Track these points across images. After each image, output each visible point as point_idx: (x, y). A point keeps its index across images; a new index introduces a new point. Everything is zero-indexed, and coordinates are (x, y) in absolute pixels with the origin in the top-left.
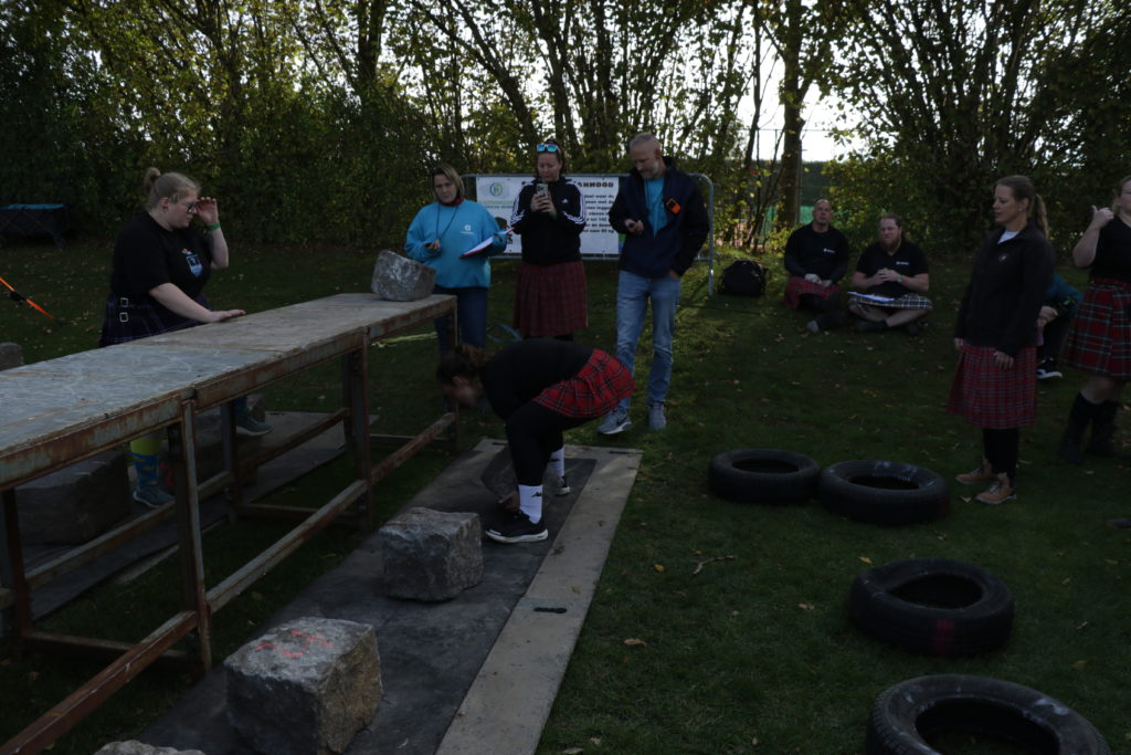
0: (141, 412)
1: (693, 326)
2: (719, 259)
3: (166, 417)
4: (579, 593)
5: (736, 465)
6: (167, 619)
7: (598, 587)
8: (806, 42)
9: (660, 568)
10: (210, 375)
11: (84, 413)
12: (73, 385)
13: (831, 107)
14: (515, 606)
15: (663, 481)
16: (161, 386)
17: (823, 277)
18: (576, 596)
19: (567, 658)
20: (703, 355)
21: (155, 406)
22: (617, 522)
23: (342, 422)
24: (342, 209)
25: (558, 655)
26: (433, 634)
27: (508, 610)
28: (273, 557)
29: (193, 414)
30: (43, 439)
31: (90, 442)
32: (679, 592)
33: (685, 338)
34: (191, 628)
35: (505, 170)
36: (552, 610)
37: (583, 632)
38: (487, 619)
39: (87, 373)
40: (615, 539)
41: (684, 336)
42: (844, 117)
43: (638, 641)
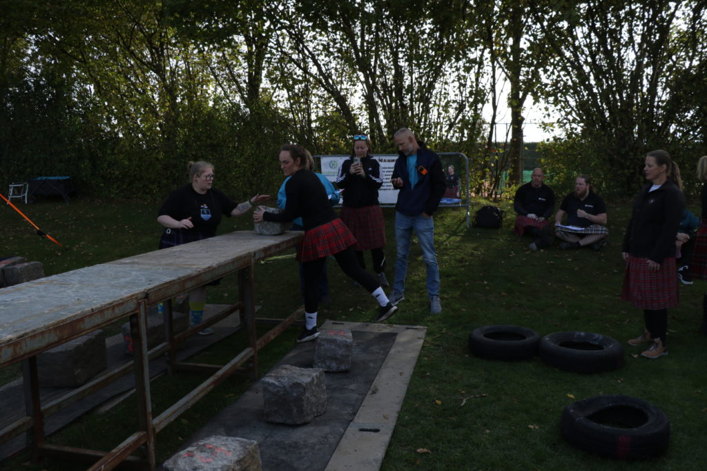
0: (113, 308)
1: (458, 247)
2: (472, 205)
3: (130, 310)
4: (387, 419)
5: (486, 336)
6: (129, 436)
7: (399, 415)
8: (524, 69)
9: (439, 402)
10: (157, 283)
11: (78, 308)
12: (74, 289)
13: (540, 109)
14: (347, 428)
15: (440, 346)
16: (126, 291)
17: (538, 215)
18: (386, 421)
19: (381, 462)
20: (464, 266)
21: (122, 304)
22: (411, 373)
23: (238, 311)
24: (238, 178)
25: (374, 460)
26: (295, 446)
27: (342, 430)
28: (195, 396)
29: (145, 308)
30: (54, 324)
31: (82, 326)
32: (452, 418)
33: (452, 255)
34: (143, 442)
35: (338, 152)
36: (371, 430)
37: (390, 444)
38: (330, 436)
39: (81, 282)
40: (410, 384)
41: (452, 254)
42: (549, 115)
43: (425, 450)
